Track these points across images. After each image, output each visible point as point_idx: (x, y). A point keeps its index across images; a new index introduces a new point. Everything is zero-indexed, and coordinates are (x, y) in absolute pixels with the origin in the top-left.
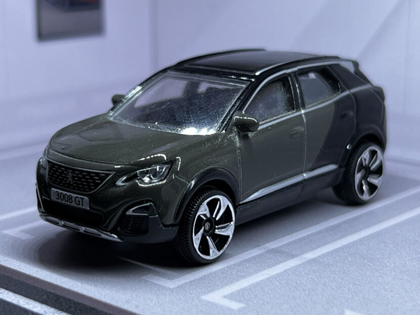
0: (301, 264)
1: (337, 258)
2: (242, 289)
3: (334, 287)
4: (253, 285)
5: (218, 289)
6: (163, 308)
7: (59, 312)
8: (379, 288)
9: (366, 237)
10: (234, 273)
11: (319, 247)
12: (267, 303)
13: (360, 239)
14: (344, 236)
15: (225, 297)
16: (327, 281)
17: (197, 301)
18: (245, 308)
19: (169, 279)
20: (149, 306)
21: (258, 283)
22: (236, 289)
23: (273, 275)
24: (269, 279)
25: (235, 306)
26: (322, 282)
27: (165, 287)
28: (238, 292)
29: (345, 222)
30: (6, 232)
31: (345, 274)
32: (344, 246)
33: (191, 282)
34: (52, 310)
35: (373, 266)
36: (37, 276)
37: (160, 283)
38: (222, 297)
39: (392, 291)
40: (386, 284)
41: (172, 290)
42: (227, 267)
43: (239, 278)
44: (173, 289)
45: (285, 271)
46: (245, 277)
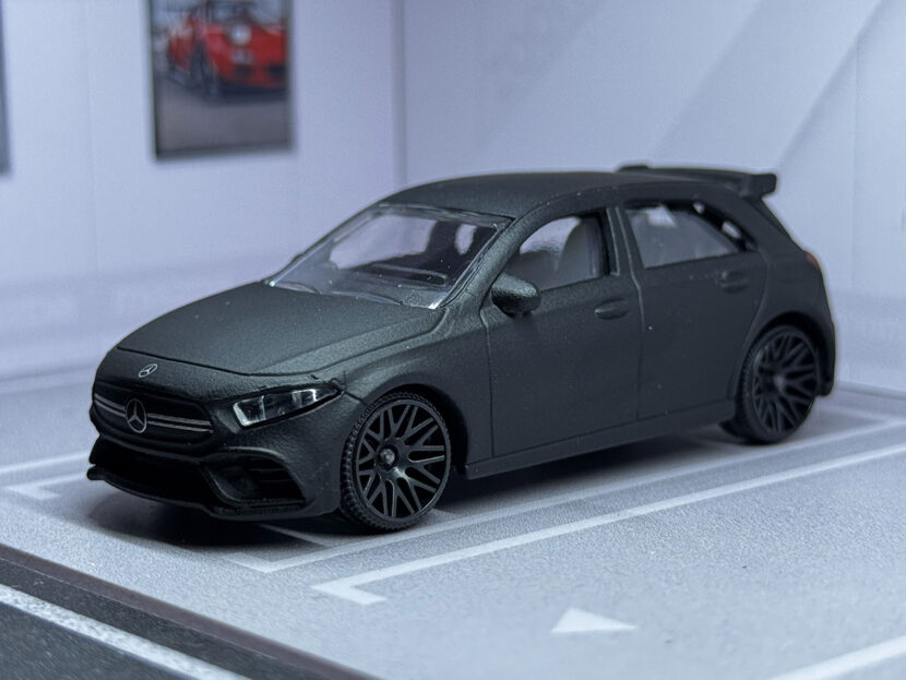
0: (532, 544)
1: (611, 534)
2: (396, 577)
3: (572, 576)
4: (422, 571)
5: (351, 575)
6: (231, 599)
7: (41, 602)
8: (660, 579)
9: (692, 505)
10: (396, 554)
11: (587, 518)
12: (430, 596)
13: (676, 508)
14: (647, 502)
15: (357, 587)
16: (566, 566)
17: (301, 593)
18: (382, 603)
19: (270, 560)
20: (208, 596)
21: (431, 569)
22: (386, 576)
23: (469, 558)
24: (456, 564)
25: (367, 599)
26: (554, 569)
27: (254, 571)
28: (387, 580)
29: (664, 482)
30: (11, 488)
31: (608, 559)
32: (637, 517)
33: (306, 565)
34: (31, 599)
35: (670, 547)
36: (31, 552)
37: (248, 565)
38: (352, 587)
39: (679, 584)
40: (677, 574)
41: (263, 576)
42: (390, 545)
43: (404, 559)
44: (269, 574)
45: (496, 552)
46: (414, 559)
